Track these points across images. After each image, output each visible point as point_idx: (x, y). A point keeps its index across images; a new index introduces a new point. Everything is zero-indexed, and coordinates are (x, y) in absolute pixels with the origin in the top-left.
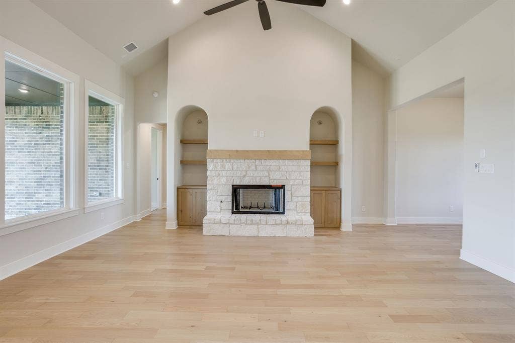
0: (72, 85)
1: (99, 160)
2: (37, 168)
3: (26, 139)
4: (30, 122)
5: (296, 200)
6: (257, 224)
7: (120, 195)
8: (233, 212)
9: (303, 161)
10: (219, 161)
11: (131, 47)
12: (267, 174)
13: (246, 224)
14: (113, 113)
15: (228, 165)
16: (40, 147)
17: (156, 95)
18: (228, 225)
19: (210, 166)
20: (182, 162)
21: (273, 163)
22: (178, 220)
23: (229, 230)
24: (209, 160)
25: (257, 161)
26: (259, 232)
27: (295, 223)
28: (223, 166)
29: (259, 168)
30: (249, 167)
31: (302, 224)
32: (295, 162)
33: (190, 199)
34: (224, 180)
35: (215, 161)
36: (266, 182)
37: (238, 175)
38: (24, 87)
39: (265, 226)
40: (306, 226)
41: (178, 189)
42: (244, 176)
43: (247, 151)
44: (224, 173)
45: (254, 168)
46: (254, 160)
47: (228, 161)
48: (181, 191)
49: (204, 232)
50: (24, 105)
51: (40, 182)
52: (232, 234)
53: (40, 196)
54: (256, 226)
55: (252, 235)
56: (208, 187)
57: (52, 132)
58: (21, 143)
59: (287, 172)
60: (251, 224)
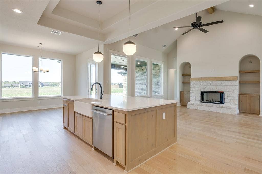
0: (149, 62)
1: (158, 83)
2: (142, 85)
3: (139, 76)
4: (140, 72)
5: (230, 98)
6: (209, 106)
7: (162, 94)
8: (201, 102)
9: (234, 81)
10: (195, 82)
11: (165, 46)
12: (215, 87)
13: (204, 106)
14: (160, 67)
15: (198, 83)
16: (142, 79)
17: (174, 59)
18: (197, 106)
19: (192, 84)
20: (183, 83)
21: (219, 82)
22: (181, 103)
23: (197, 108)
24: (191, 82)
25: (211, 82)
26: (209, 110)
27: (226, 108)
28: (197, 84)
29: (212, 84)
30: (207, 84)
31: (230, 108)
32: (229, 82)
33: (185, 96)
34: (197, 89)
35: (193, 82)
36: (215, 90)
37: (203, 87)
38: (139, 62)
39: (212, 107)
40: (232, 110)
41: (181, 92)
42: (205, 87)
43: (206, 78)
44: (197, 86)
45: (209, 84)
46: (209, 81)
47: (198, 82)
48: (182, 93)
49: (188, 108)
50: (139, 67)
51: (142, 90)
52: (198, 109)
53: (142, 94)
54: (208, 107)
55: (207, 110)
56: (191, 92)
57: (145, 74)
58: (138, 78)
59: (225, 86)
60: (206, 106)
